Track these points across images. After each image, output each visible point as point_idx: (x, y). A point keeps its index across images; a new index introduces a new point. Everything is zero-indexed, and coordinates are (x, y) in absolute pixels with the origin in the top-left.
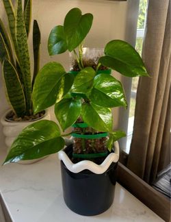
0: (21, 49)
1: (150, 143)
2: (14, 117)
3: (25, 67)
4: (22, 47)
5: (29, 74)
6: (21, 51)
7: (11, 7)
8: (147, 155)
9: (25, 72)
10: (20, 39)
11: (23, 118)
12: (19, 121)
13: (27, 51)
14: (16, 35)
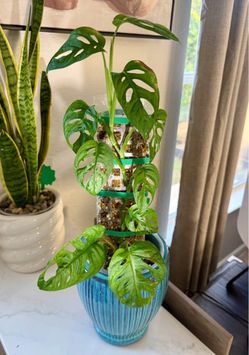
0: (25, 116)
1: (199, 231)
2: (11, 206)
3: (29, 141)
4: (26, 114)
5: (35, 149)
6: (24, 119)
7: (10, 57)
8: (196, 247)
9: (29, 147)
10: (23, 103)
11: (23, 207)
12: (18, 214)
13: (33, 119)
14: (18, 98)
